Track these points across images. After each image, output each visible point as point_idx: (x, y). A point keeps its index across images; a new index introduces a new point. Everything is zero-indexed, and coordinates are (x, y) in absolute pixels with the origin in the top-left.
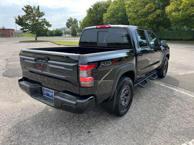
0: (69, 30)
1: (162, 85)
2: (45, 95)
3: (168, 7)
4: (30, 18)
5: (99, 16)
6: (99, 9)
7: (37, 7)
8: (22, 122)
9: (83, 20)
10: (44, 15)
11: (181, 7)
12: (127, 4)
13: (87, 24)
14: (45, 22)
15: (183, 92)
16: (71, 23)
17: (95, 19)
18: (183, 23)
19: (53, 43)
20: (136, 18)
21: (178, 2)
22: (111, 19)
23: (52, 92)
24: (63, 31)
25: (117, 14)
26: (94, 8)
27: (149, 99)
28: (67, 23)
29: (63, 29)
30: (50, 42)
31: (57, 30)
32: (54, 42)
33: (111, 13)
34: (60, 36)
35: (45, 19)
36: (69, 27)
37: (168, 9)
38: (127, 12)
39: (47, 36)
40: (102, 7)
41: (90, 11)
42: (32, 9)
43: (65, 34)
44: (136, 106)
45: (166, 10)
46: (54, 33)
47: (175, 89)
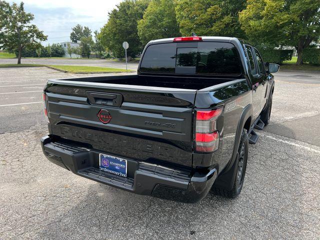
0: (77, 46)
1: (270, 137)
2: (104, 168)
3: (244, 11)
4: (6, 23)
5: (130, 24)
6: (129, 12)
7: (19, 5)
8: (55, 222)
9: (102, 29)
10: (32, 19)
11: (264, 12)
12: (177, 4)
13: (110, 38)
14: (36, 31)
15: (309, 149)
16: (79, 34)
17: (123, 28)
18: (266, 37)
19: (53, 68)
20: (192, 28)
21: (260, 5)
22: (151, 29)
23: (123, 163)
24: (66, 49)
25: (161, 20)
26: (120, 10)
27: (262, 163)
28: (72, 34)
29: (65, 44)
30: (46, 67)
31: (54, 46)
32: (55, 68)
33: (150, 19)
34: (61, 57)
35: (34, 27)
36: (76, 42)
37: (243, 15)
38: (178, 18)
39: (37, 56)
40: (135, 8)
41: (114, 15)
42: (10, 8)
43: (70, 54)
44: (249, 176)
45: (240, 16)
46: (50, 51)
47: (293, 144)
